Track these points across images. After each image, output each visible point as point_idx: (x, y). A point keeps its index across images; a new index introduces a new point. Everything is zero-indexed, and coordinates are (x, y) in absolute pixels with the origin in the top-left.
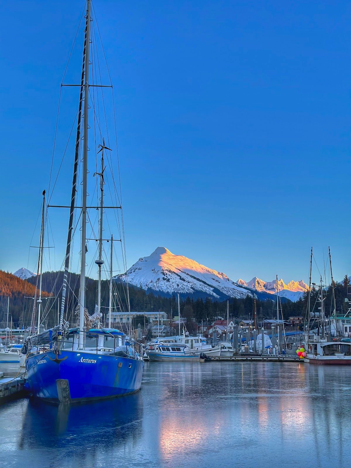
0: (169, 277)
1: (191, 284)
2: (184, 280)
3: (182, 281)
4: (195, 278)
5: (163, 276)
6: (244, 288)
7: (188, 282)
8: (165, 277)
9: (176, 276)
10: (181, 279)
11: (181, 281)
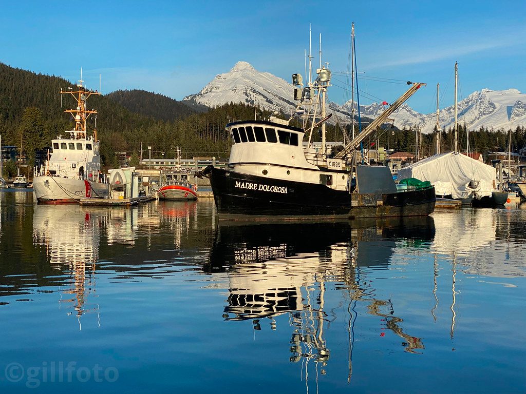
0: (253, 99)
1: (279, 108)
2: (271, 103)
3: (270, 104)
4: (284, 100)
5: (246, 97)
6: (343, 112)
7: (277, 105)
8: (249, 99)
9: (262, 97)
10: (267, 101)
11: (268, 103)
